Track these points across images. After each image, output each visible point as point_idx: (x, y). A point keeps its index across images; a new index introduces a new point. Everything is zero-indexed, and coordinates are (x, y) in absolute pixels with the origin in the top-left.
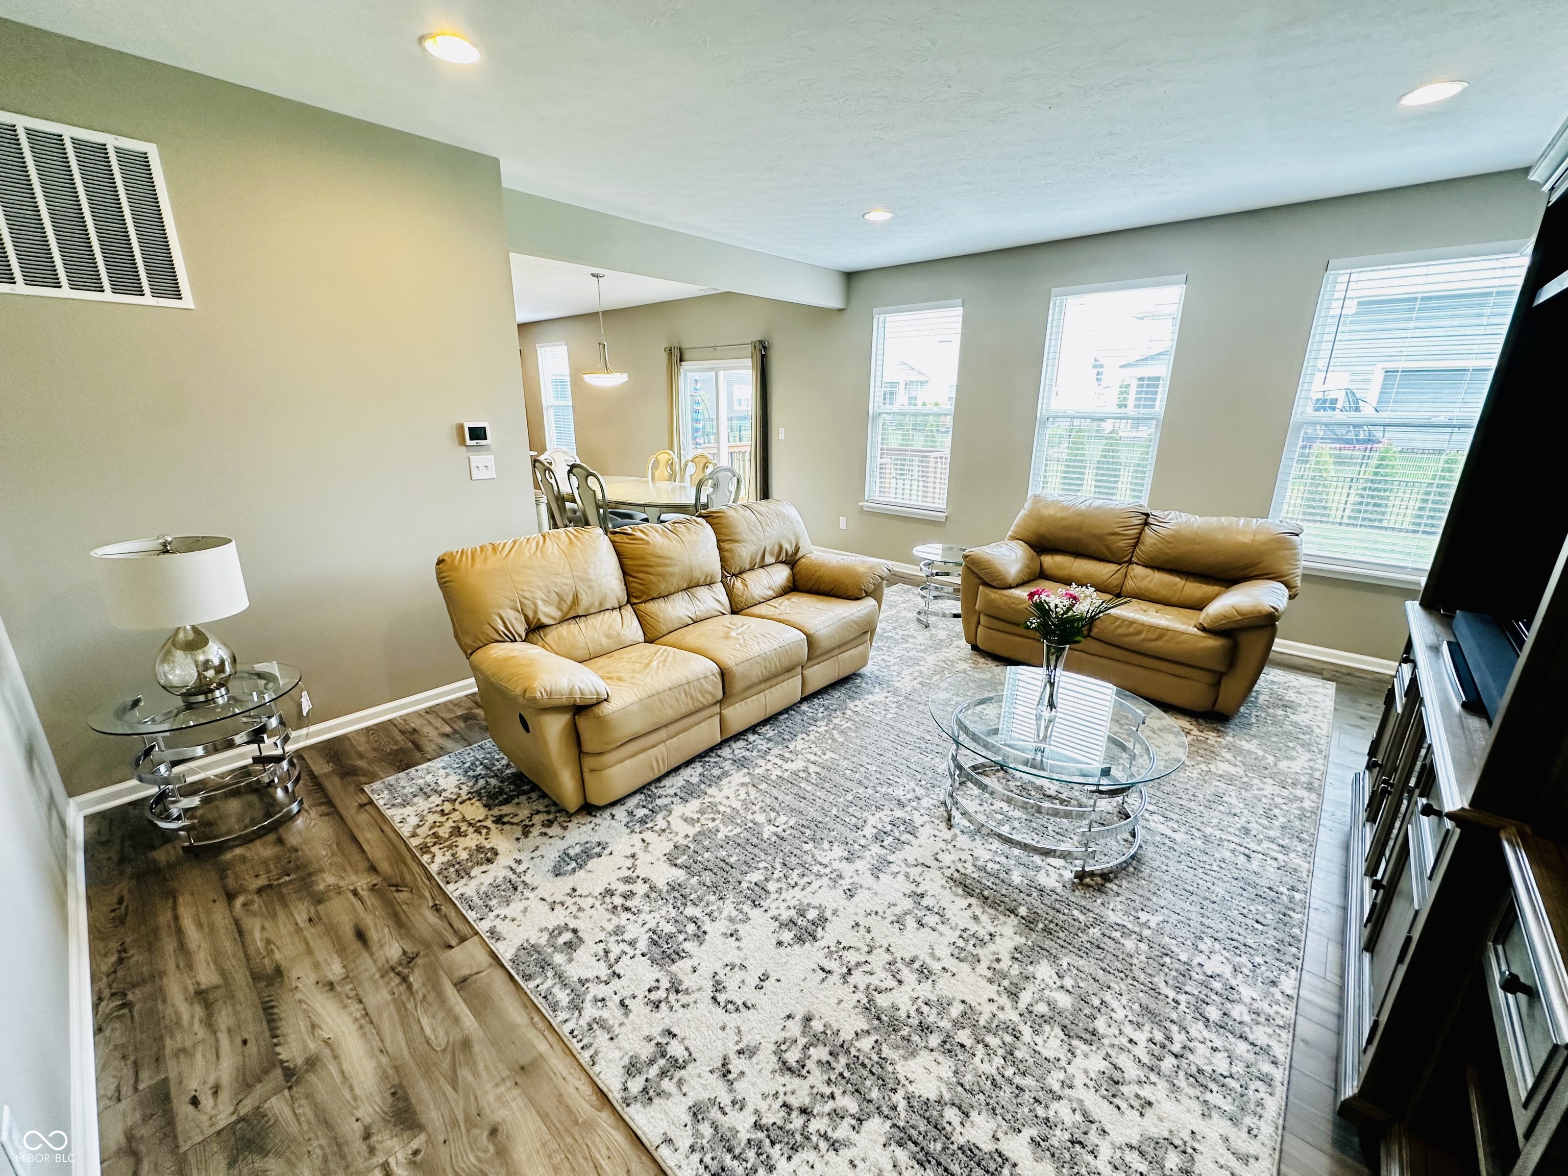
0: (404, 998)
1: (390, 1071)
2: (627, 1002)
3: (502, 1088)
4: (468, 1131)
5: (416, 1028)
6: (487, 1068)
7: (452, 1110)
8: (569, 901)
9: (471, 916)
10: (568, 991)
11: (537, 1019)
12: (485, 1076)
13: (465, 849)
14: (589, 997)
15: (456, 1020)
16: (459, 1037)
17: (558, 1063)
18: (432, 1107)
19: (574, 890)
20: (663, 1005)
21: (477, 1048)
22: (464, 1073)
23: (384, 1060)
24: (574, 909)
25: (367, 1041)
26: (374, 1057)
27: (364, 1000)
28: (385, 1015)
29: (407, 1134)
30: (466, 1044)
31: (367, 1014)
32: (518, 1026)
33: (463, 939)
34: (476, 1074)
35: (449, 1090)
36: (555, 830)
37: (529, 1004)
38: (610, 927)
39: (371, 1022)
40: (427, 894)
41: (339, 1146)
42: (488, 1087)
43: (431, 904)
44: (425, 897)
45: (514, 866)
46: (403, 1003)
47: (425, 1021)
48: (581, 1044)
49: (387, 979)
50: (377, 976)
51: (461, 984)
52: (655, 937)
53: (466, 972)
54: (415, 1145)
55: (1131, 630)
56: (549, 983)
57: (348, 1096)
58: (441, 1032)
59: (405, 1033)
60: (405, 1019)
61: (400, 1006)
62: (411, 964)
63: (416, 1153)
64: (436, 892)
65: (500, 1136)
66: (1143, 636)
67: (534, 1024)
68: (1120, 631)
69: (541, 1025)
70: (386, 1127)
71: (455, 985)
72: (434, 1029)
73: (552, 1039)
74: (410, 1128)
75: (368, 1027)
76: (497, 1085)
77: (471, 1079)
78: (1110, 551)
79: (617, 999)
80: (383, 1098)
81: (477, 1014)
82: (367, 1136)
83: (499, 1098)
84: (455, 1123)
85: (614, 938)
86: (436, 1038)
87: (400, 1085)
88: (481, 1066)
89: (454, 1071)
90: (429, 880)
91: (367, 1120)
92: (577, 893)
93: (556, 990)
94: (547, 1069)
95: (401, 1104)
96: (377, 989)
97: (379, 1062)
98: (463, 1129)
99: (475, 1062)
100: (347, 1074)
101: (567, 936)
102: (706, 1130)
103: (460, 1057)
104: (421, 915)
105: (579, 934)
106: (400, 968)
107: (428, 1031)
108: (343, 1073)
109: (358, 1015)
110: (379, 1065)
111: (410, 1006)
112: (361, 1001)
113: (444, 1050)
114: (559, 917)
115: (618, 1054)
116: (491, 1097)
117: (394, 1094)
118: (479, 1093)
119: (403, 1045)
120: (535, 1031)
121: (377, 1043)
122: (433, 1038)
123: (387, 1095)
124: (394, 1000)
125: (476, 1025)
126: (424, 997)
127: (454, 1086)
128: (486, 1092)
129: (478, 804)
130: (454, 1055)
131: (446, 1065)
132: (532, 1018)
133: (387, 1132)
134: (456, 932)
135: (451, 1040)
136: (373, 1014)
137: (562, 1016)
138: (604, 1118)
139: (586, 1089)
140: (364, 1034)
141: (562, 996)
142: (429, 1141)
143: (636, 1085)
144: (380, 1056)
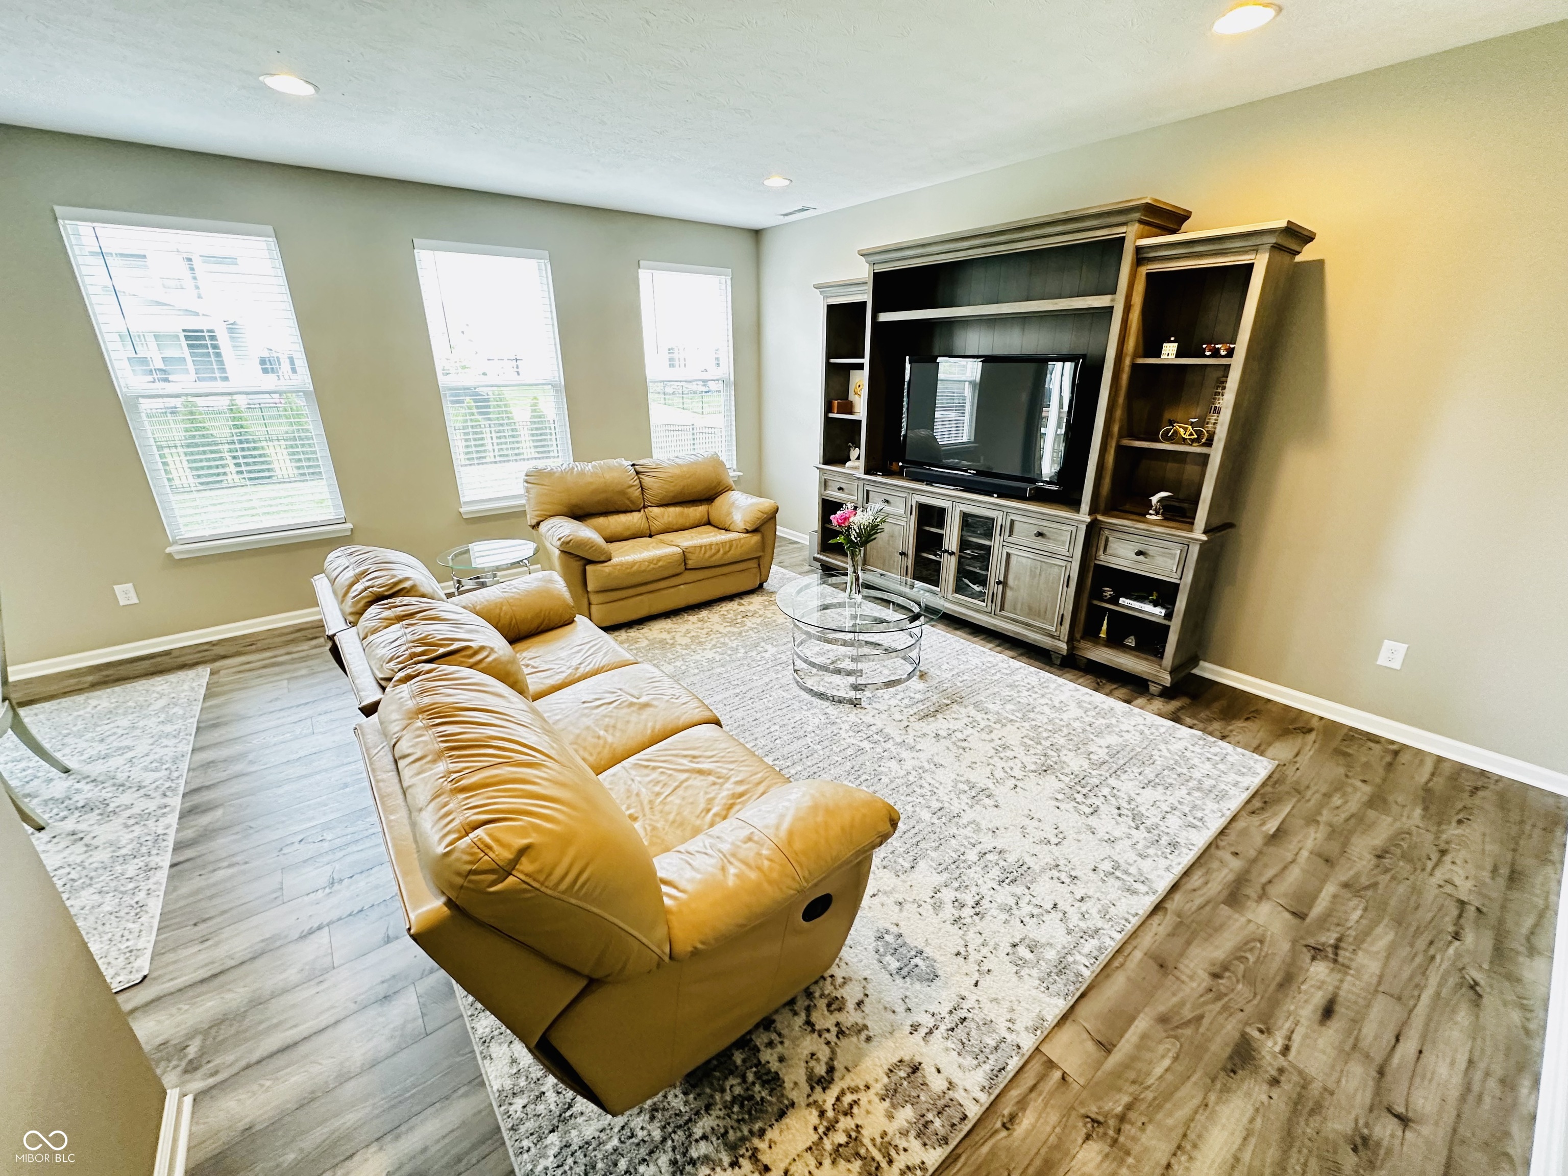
0: (1143, 1107)
1: (1218, 1085)
2: (1079, 897)
3: (1184, 978)
4: (1226, 995)
5: (1169, 1077)
6: (1174, 994)
7: (1220, 1013)
8: (974, 956)
9: (1014, 1064)
10: (1082, 941)
11: (1116, 964)
12: (1181, 995)
13: (890, 1117)
14: (1083, 925)
15: (1144, 1037)
16: (1159, 1027)
17: (1147, 941)
18: (1224, 1031)
19: (958, 954)
20: (1073, 874)
21: (1162, 1008)
22: (1187, 1013)
23: (1212, 1097)
24: (985, 951)
25: (1205, 1128)
26: (1214, 1111)
27: (1164, 1162)
28: (1170, 1122)
29: (1255, 1045)
30: (1163, 1020)
31: (1179, 1147)
32: (1129, 979)
33: (1050, 1064)
34: (1182, 1003)
35: (1206, 1022)
36: (851, 994)
37: (1105, 973)
38: (1004, 916)
39: (1185, 1135)
40: (985, 1149)
41: (1296, 1104)
42: (1188, 990)
43: (1004, 1133)
44: (992, 1149)
45: (923, 1031)
46: (1150, 1105)
47: (1158, 1071)
48: (1127, 924)
49: (1129, 1144)
50: (1130, 1160)
51: (1106, 1047)
52: (1007, 881)
53: (1090, 1046)
54: (1256, 1034)
55: (713, 551)
56: (1078, 957)
57: (1259, 1120)
58: (1161, 1049)
59: (1177, 1089)
60: (1167, 1095)
61: (1156, 1106)
62: (1101, 1119)
63: (1261, 1031)
64: (982, 1133)
65: (1217, 970)
66: (721, 552)
67: (1122, 965)
68: (708, 554)
69: (1120, 959)
70: (1261, 1067)
71: (1109, 1052)
72: (1163, 1057)
73: (1129, 948)
74: (1249, 1044)
75: (1192, 1136)
76: (1183, 982)
77: (1188, 1006)
78: (632, 502)
79: (1078, 904)
80: (1242, 1080)
81: (1132, 1019)
82: (1275, 1082)
83: (1191, 978)
84: (1225, 1008)
85: (1015, 911)
86: (1169, 1050)
87: (1224, 1069)
88: (1175, 1000)
89: (1190, 1021)
90: (959, 1156)
91: (1265, 1087)
92: (962, 950)
93: (1086, 950)
94: (1154, 947)
95: (1237, 1060)
96: (1146, 1149)
97: (1217, 1103)
98: (1226, 999)
99: (1174, 1006)
100: (1244, 1134)
101: (1023, 951)
102: (1151, 851)
103: (1176, 1021)
104: (1024, 1140)
105: (1017, 941)
106: (1111, 1133)
107: (1167, 1062)
108: (1245, 1139)
109: (1184, 1158)
110: (1219, 1101)
111: (1149, 1095)
112: (1169, 1166)
113: (1176, 1038)
114: (999, 963)
115: (1123, 900)
116: (1194, 985)
117: (1234, 1072)
118: (1196, 995)
119: (1189, 1084)
120: (1128, 963)
121: (1201, 1117)
122: (1170, 1055)
123: (1238, 1077)
124: (1150, 1121)
125: (1142, 1015)
126: (1134, 1082)
127: (1200, 1018)
128: (1192, 989)
129: (770, 1134)
130: (1177, 1027)
131: (1188, 1032)
132: (1117, 968)
133: (1261, 1063)
134: (1042, 1078)
135: (1164, 1035)
136: (1176, 1135)
137: (1108, 942)
138: (1170, 906)
139: (1156, 919)
140: (1200, 1136)
141: (1090, 945)
142: (1247, 1024)
143: (1142, 888)
144: (1211, 1105)
